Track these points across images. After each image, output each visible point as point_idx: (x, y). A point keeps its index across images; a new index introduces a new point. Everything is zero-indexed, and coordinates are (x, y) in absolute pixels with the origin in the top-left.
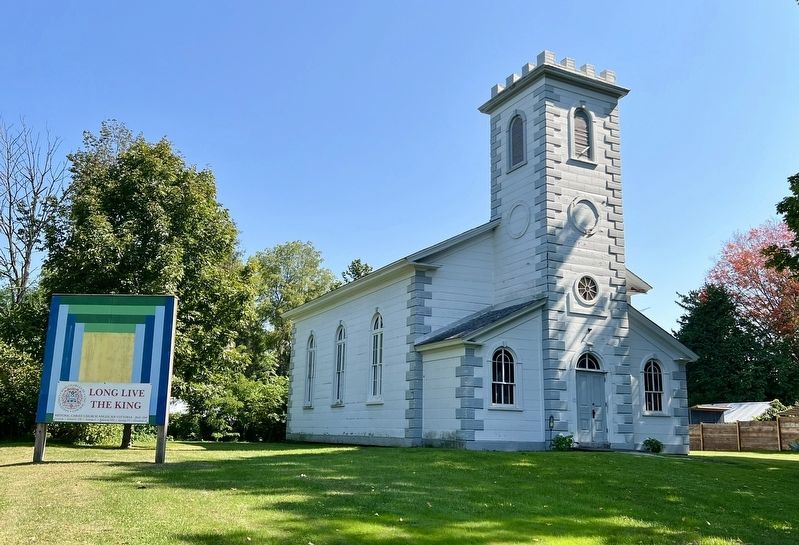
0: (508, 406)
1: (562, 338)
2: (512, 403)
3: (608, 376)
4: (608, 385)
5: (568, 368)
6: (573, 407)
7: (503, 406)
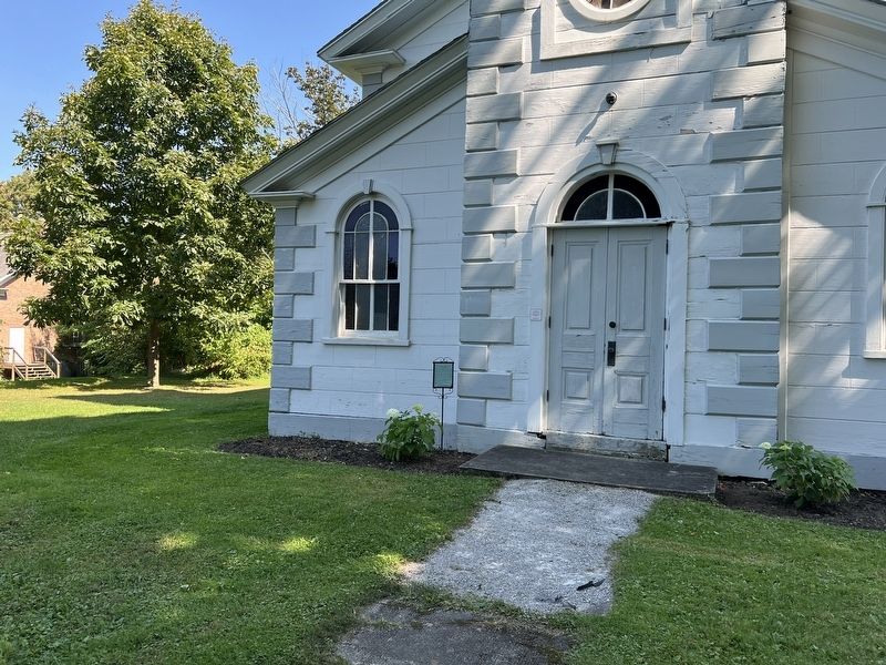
0: (386, 336)
1: (505, 140)
2: (394, 326)
3: (676, 235)
4: (674, 265)
5: (520, 225)
6: (533, 336)
7: (371, 335)
